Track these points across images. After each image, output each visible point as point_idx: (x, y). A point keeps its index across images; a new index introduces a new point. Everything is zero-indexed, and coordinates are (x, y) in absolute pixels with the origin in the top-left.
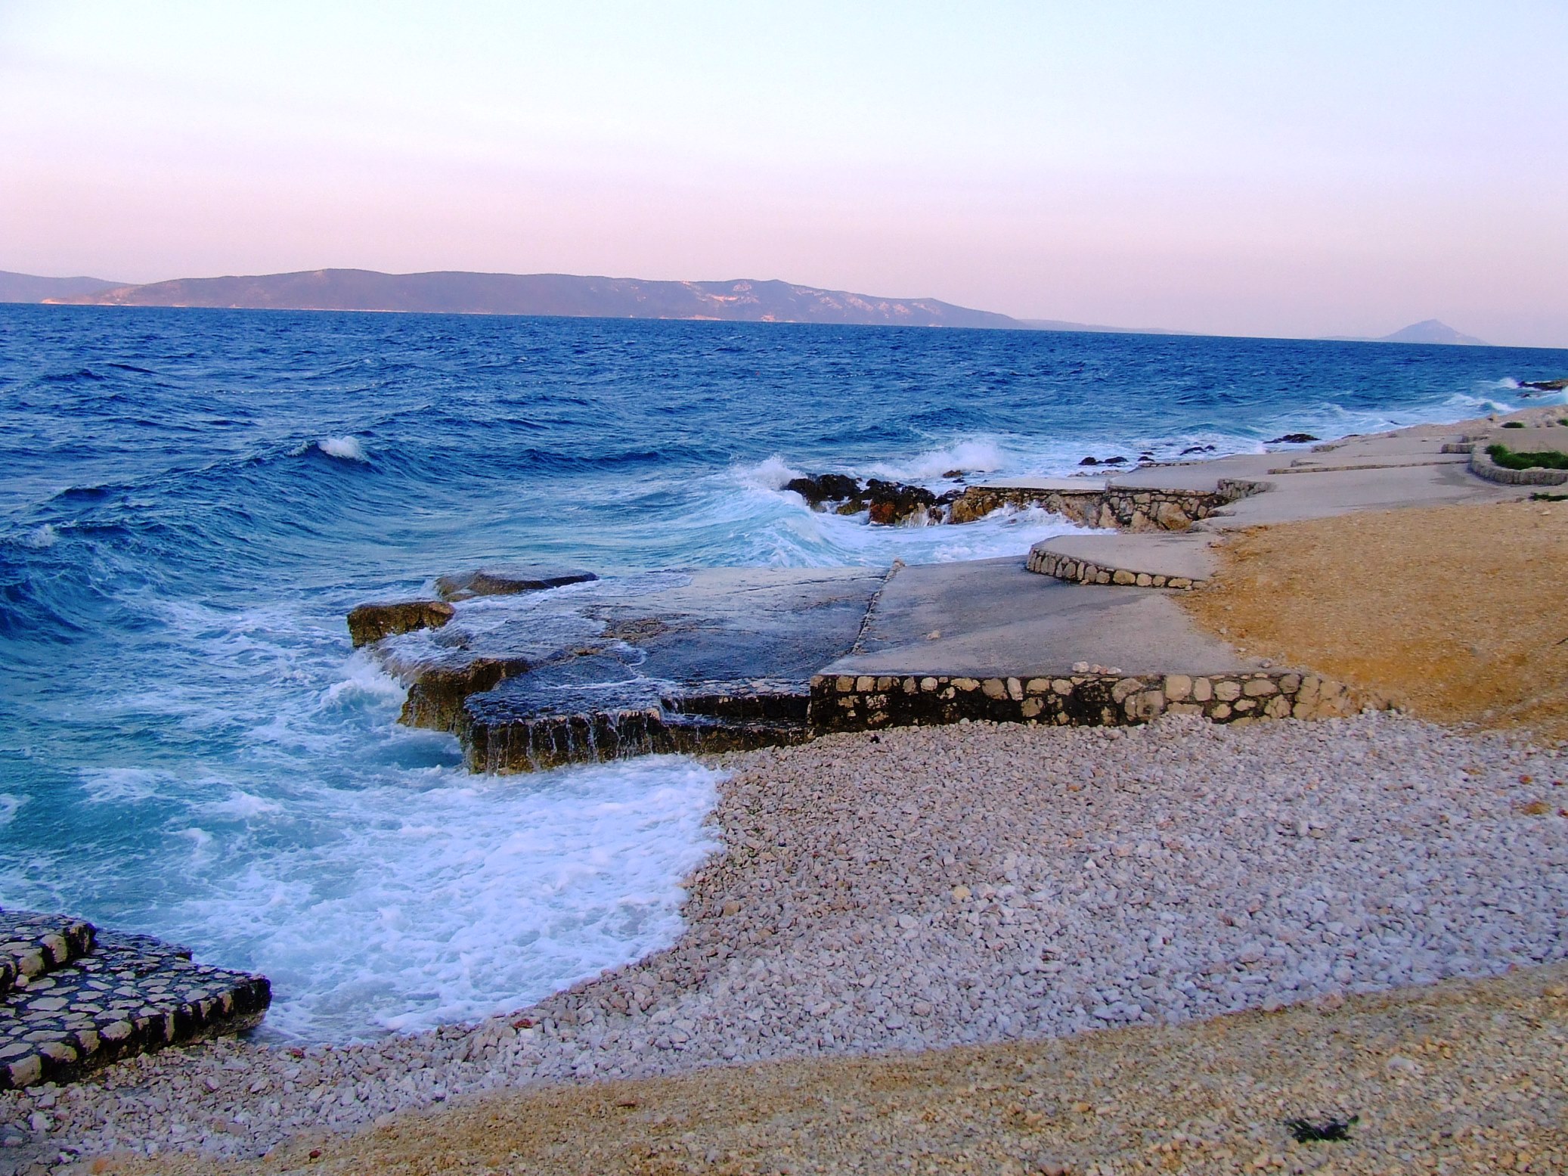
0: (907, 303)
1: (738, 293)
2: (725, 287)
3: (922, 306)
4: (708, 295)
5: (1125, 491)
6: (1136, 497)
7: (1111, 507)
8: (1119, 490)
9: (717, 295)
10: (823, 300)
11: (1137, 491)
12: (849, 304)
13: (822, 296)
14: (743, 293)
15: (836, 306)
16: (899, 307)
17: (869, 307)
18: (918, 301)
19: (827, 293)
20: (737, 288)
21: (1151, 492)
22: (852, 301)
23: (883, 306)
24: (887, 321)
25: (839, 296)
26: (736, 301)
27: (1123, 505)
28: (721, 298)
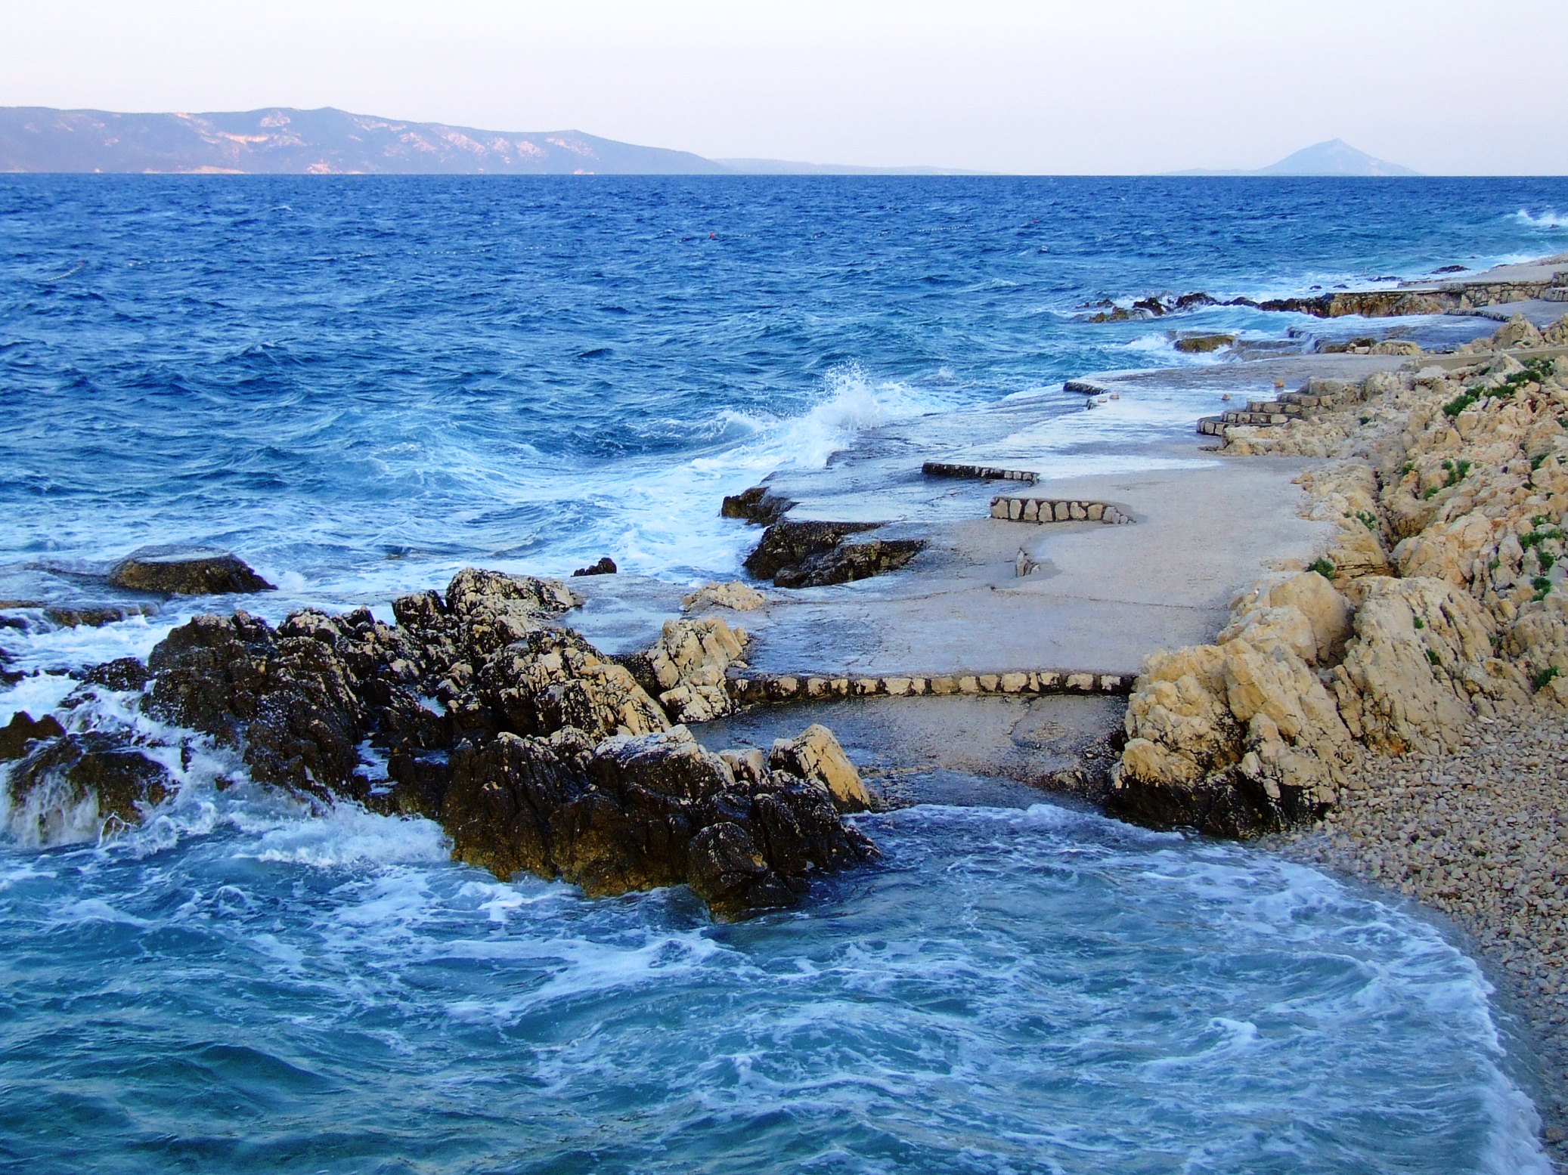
0: (538, 139)
1: (268, 130)
2: (248, 121)
3: (562, 143)
4: (220, 134)
5: (1479, 285)
6: (1490, 289)
7: (1468, 297)
8: (1474, 285)
9: (235, 133)
10: (404, 138)
11: (1490, 285)
12: (447, 142)
13: (404, 131)
14: (278, 130)
15: (426, 146)
16: (525, 146)
17: (479, 147)
18: (556, 135)
19: (412, 126)
20: (266, 122)
21: (1501, 284)
22: (451, 137)
23: (500, 144)
24: (508, 167)
25: (428, 131)
26: (266, 142)
27: (1478, 295)
28: (242, 139)
